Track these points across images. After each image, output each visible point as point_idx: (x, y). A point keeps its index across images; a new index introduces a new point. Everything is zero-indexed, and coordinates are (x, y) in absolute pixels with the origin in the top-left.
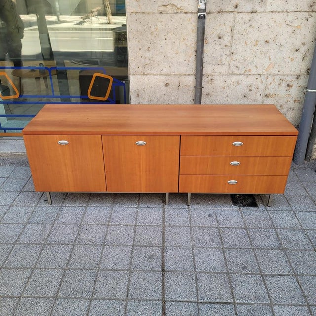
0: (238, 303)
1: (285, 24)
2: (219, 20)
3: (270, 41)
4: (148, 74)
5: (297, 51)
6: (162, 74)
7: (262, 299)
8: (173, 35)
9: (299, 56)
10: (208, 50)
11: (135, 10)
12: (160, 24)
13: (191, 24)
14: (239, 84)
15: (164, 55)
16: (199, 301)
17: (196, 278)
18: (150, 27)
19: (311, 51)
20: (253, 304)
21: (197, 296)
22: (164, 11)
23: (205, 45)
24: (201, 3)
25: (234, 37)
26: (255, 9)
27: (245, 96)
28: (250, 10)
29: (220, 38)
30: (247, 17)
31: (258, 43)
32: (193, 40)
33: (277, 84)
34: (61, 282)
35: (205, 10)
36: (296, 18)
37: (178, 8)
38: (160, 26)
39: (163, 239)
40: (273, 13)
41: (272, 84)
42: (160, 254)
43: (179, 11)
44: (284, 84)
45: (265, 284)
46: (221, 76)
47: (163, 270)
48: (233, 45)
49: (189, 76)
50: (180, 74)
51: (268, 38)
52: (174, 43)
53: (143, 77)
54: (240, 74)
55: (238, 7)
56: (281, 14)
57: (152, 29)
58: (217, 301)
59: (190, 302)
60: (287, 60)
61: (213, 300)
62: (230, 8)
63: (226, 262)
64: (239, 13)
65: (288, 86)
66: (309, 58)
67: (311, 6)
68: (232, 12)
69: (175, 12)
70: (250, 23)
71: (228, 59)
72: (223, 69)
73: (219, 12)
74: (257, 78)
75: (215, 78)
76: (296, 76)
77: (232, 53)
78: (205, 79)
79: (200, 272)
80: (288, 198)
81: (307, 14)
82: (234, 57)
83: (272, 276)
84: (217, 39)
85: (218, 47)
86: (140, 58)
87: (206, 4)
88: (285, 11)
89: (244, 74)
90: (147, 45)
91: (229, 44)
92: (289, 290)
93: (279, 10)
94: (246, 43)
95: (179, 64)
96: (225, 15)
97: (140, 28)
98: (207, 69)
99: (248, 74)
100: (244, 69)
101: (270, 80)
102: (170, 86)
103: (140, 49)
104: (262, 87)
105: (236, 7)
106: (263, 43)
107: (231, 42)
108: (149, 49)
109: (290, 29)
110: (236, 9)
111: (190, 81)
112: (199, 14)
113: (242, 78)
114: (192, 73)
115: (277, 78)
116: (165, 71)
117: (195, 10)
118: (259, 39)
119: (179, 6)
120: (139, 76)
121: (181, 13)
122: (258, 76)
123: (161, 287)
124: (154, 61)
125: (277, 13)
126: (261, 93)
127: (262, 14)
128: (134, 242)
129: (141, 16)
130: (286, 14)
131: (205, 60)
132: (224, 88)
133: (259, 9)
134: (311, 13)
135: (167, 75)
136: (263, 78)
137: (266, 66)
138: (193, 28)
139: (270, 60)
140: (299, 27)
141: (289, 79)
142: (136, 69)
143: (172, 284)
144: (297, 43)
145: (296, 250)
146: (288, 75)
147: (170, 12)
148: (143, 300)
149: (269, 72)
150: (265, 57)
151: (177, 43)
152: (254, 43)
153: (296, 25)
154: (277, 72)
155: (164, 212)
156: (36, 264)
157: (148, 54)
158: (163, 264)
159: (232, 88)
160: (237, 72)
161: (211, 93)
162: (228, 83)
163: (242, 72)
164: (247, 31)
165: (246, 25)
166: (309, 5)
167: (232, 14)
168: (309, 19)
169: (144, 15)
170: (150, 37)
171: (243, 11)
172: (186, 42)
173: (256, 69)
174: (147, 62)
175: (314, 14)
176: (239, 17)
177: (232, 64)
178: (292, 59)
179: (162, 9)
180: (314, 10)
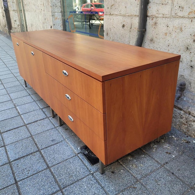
6: (120, 15)
14: (181, 30)
27: (187, 48)
46: (164, 19)
49: (138, 18)
50: (132, 15)
54: (184, 17)
72: (166, 10)
75: (160, 21)
78: (150, 22)
89: (189, 18)
98: (152, 10)
99: (193, 17)
100: (189, 10)
102: (125, 27)
113: (186, 22)
120: (108, 17)
124: (116, 2)
132: (166, 34)
142: (107, 10)
159: (174, 35)
160: (180, 14)
161: (155, 39)
162: (171, 28)
163: (186, 14)
174: (113, 3)
177: (175, 4)
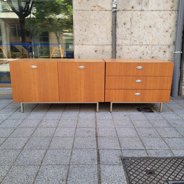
0: (148, 149)
1: (159, 17)
2: (124, 14)
3: (152, 26)
4: (85, 45)
5: (167, 31)
6: (93, 45)
7: (164, 147)
8: (99, 22)
9: (168, 35)
10: (119, 31)
11: (78, 9)
12: (92, 16)
13: (109, 16)
14: (136, 50)
15: (94, 33)
16: (122, 149)
17: (119, 140)
18: (87, 18)
19: (175, 32)
20: (158, 149)
21: (121, 146)
23: (117, 28)
24: (114, 4)
25: (132, 24)
26: (142, 9)
27: (140, 58)
28: (140, 9)
29: (125, 24)
30: (139, 13)
31: (146, 27)
32: (110, 25)
33: (158, 50)
34: (27, 142)
35: (116, 8)
36: (165, 14)
37: (101, 8)
38: (92, 17)
39: (96, 125)
41: (155, 50)
42: (94, 130)
43: (102, 9)
44: (162, 51)
45: (164, 141)
46: (126, 46)
47: (97, 137)
48: (132, 28)
49: (108, 46)
50: (103, 45)
51: (151, 25)
52: (100, 27)
53: (83, 46)
54: (137, 45)
55: (134, 8)
56: (157, 12)
57: (88, 19)
58: (134, 148)
59: (116, 149)
60: (162, 37)
61: (132, 148)
62: (129, 8)
63: (137, 133)
64: (134, 11)
65: (164, 52)
66: (174, 36)
67: (172, 8)
68: (130, 10)
69: (100, 10)
70: (140, 16)
71: (130, 36)
72: (128, 42)
73: (124, 10)
74: (146, 47)
75: (123, 47)
76: (168, 46)
77: (132, 33)
78: (118, 48)
79: (121, 137)
80: (172, 109)
81: (170, 11)
82: (133, 35)
83: (169, 138)
84: (123, 25)
85: (124, 29)
86: (81, 35)
87: (116, 5)
88: (159, 10)
89: (139, 45)
90: (85, 28)
91: (130, 28)
92: (181, 143)
93: (155, 10)
94: (139, 27)
95: (102, 39)
96: (127, 12)
97: (81, 18)
98: (119, 42)
99: (141, 45)
100: (139, 42)
101: (154, 48)
102: (98, 52)
103: (81, 30)
104: (149, 52)
105: (133, 8)
106: (148, 27)
107: (131, 27)
108: (85, 30)
109: (162, 20)
111: (109, 48)
112: (113, 10)
113: (138, 47)
114: (110, 44)
115: (157, 47)
116: (95, 43)
117: (111, 9)
118: (146, 25)
119: (102, 7)
120: (80, 46)
121: (103, 10)
122: (147, 46)
123: (95, 143)
124: (88, 37)
125: (154, 11)
126: (149, 56)
127: (147, 11)
128: (77, 126)
129: (81, 12)
130: (159, 12)
131: (117, 36)
132: (128, 53)
133: (145, 9)
134: (172, 11)
135: (96, 45)
136: (150, 47)
137: (151, 40)
138: (110, 19)
139: (153, 37)
140: (166, 19)
141: (164, 47)
142: (78, 42)
143: (103, 142)
144: (167, 27)
145: (181, 127)
146: (163, 45)
147: (97, 10)
148: (83, 149)
149: (153, 43)
150: (150, 35)
151: (101, 27)
152: (144, 27)
153: (165, 18)
154: (157, 44)
155: (96, 115)
156: (10, 135)
157: (85, 33)
158: (96, 134)
159: (133, 53)
160: (135, 43)
161: (121, 56)
162: (131, 50)
163: (138, 44)
164: (139, 21)
165: (138, 17)
166: (171, 7)
167: (130, 11)
168: (171, 14)
169: (83, 11)
170: (86, 23)
171: (137, 9)
172: (106, 26)
173: (145, 41)
174: (85, 37)
175: (174, 12)
176: (134, 13)
177: (132, 39)
178: (165, 36)
179: (93, 8)
180: (174, 10)
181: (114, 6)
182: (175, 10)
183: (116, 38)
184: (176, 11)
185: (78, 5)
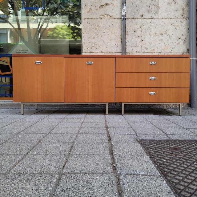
1: (170, 25)
2: (133, 22)
3: (163, 33)
4: (94, 52)
5: (179, 39)
6: (102, 53)
8: (108, 30)
9: (181, 42)
10: (128, 38)
11: (87, 17)
12: (100, 24)
13: (118, 24)
15: (103, 41)
16: (138, 135)
17: (133, 129)
18: (95, 26)
19: (188, 39)
20: (182, 135)
21: (136, 133)
22: (103, 18)
23: (126, 35)
24: (123, 12)
25: (143, 32)
26: (152, 17)
28: (150, 17)
29: (135, 32)
30: (149, 21)
31: (156, 35)
32: (119, 33)
34: (24, 130)
35: (125, 16)
36: (176, 21)
37: (111, 17)
38: (101, 25)
39: (106, 121)
40: (163, 19)
42: (104, 124)
45: (189, 131)
46: (137, 54)
47: (107, 127)
48: (142, 36)
49: (118, 54)
52: (109, 34)
53: (91, 54)
55: (144, 16)
56: (167, 19)
57: (96, 27)
59: (130, 135)
60: (175, 44)
61: (149, 134)
62: (139, 16)
63: (155, 126)
64: (144, 19)
66: (187, 43)
69: (109, 18)
71: (140, 44)
72: (138, 49)
73: (133, 18)
76: (182, 53)
77: (143, 40)
81: (181, 19)
82: (144, 42)
84: (133, 32)
85: (134, 37)
86: (89, 43)
87: (126, 12)
88: (169, 18)
89: (151, 53)
90: (93, 36)
93: (165, 17)
94: (150, 35)
95: (112, 46)
96: (137, 20)
97: (90, 26)
98: (129, 49)
99: (153, 52)
100: (151, 49)
103: (89, 38)
105: (142, 16)
106: (159, 34)
107: (141, 34)
108: (94, 38)
109: (174, 27)
110: (142, 17)
112: (122, 17)
114: (120, 52)
116: (104, 51)
117: (120, 17)
118: (157, 32)
119: (111, 15)
120: (88, 54)
121: (112, 19)
122: (159, 54)
123: (105, 131)
124: (97, 45)
125: (165, 19)
127: (157, 19)
128: (83, 122)
129: (90, 20)
131: (127, 44)
133: (155, 17)
134: (183, 19)
135: (105, 53)
137: (163, 47)
138: (120, 27)
139: (165, 44)
140: (178, 26)
142: (87, 49)
144: (179, 35)
146: (177, 53)
147: (106, 18)
148: (91, 134)
149: (165, 51)
150: (162, 42)
151: (111, 35)
152: (154, 35)
153: (176, 25)
154: (170, 51)
155: (105, 117)
157: (94, 41)
160: (146, 51)
163: (149, 51)
164: (150, 28)
165: (149, 25)
166: (182, 15)
167: (140, 19)
168: (183, 22)
169: (92, 20)
170: (95, 31)
171: (146, 17)
172: (115, 34)
173: (157, 49)
174: (93, 45)
175: (185, 19)
176: (144, 21)
177: (143, 46)
178: (178, 44)
179: (102, 17)
180: (185, 17)
181: (124, 13)
182: (187, 17)
183: (126, 45)
184: (188, 19)
185: (87, 14)
